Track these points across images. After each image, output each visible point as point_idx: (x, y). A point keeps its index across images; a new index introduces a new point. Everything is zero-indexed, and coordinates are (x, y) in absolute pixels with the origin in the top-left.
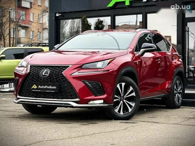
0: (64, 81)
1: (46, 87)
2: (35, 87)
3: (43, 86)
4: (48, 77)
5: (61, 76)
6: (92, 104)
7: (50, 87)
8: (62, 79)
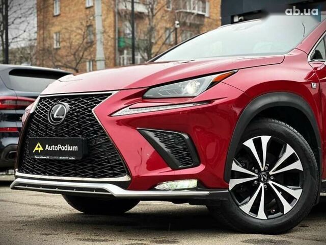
0: (95, 132)
1: (59, 147)
2: (39, 148)
3: (53, 146)
4: (63, 123)
5: (89, 120)
6: (164, 190)
7: (67, 148)
8: (92, 125)
